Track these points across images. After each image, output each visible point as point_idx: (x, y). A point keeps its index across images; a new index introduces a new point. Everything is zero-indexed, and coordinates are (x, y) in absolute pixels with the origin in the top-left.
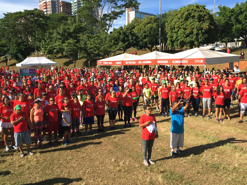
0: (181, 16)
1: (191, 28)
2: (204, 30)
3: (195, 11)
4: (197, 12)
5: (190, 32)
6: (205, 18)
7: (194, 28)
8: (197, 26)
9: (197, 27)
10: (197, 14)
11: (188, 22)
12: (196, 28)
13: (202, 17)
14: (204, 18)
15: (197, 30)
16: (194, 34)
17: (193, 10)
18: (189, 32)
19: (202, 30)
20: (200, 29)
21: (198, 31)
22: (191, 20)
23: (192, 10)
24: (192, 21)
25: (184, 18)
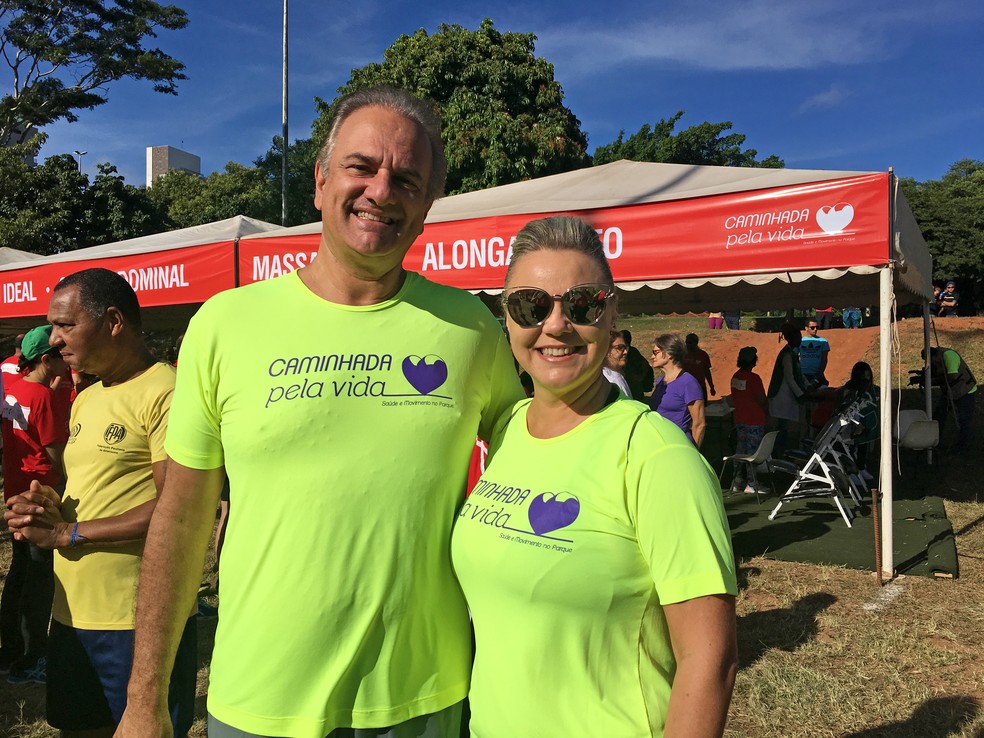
0: (409, 73)
1: (471, 140)
2: (546, 157)
3: (487, 55)
4: (497, 62)
5: (466, 160)
6: (540, 100)
7: (484, 142)
8: (504, 130)
9: (505, 136)
10: (495, 69)
11: (452, 110)
12: (499, 138)
13: (525, 91)
14: (533, 96)
15: (506, 150)
16: (487, 171)
17: (474, 49)
18: (460, 158)
19: (530, 158)
20: (522, 151)
21: (513, 157)
22: (464, 97)
23: (468, 49)
24: (471, 105)
25: (427, 81)
